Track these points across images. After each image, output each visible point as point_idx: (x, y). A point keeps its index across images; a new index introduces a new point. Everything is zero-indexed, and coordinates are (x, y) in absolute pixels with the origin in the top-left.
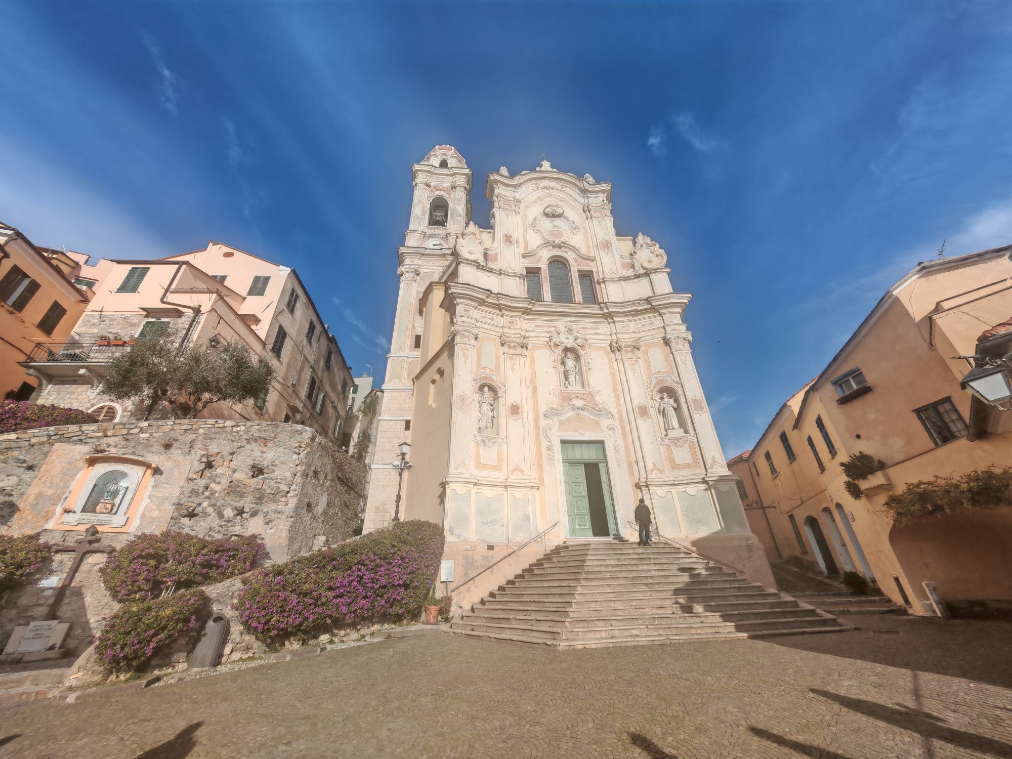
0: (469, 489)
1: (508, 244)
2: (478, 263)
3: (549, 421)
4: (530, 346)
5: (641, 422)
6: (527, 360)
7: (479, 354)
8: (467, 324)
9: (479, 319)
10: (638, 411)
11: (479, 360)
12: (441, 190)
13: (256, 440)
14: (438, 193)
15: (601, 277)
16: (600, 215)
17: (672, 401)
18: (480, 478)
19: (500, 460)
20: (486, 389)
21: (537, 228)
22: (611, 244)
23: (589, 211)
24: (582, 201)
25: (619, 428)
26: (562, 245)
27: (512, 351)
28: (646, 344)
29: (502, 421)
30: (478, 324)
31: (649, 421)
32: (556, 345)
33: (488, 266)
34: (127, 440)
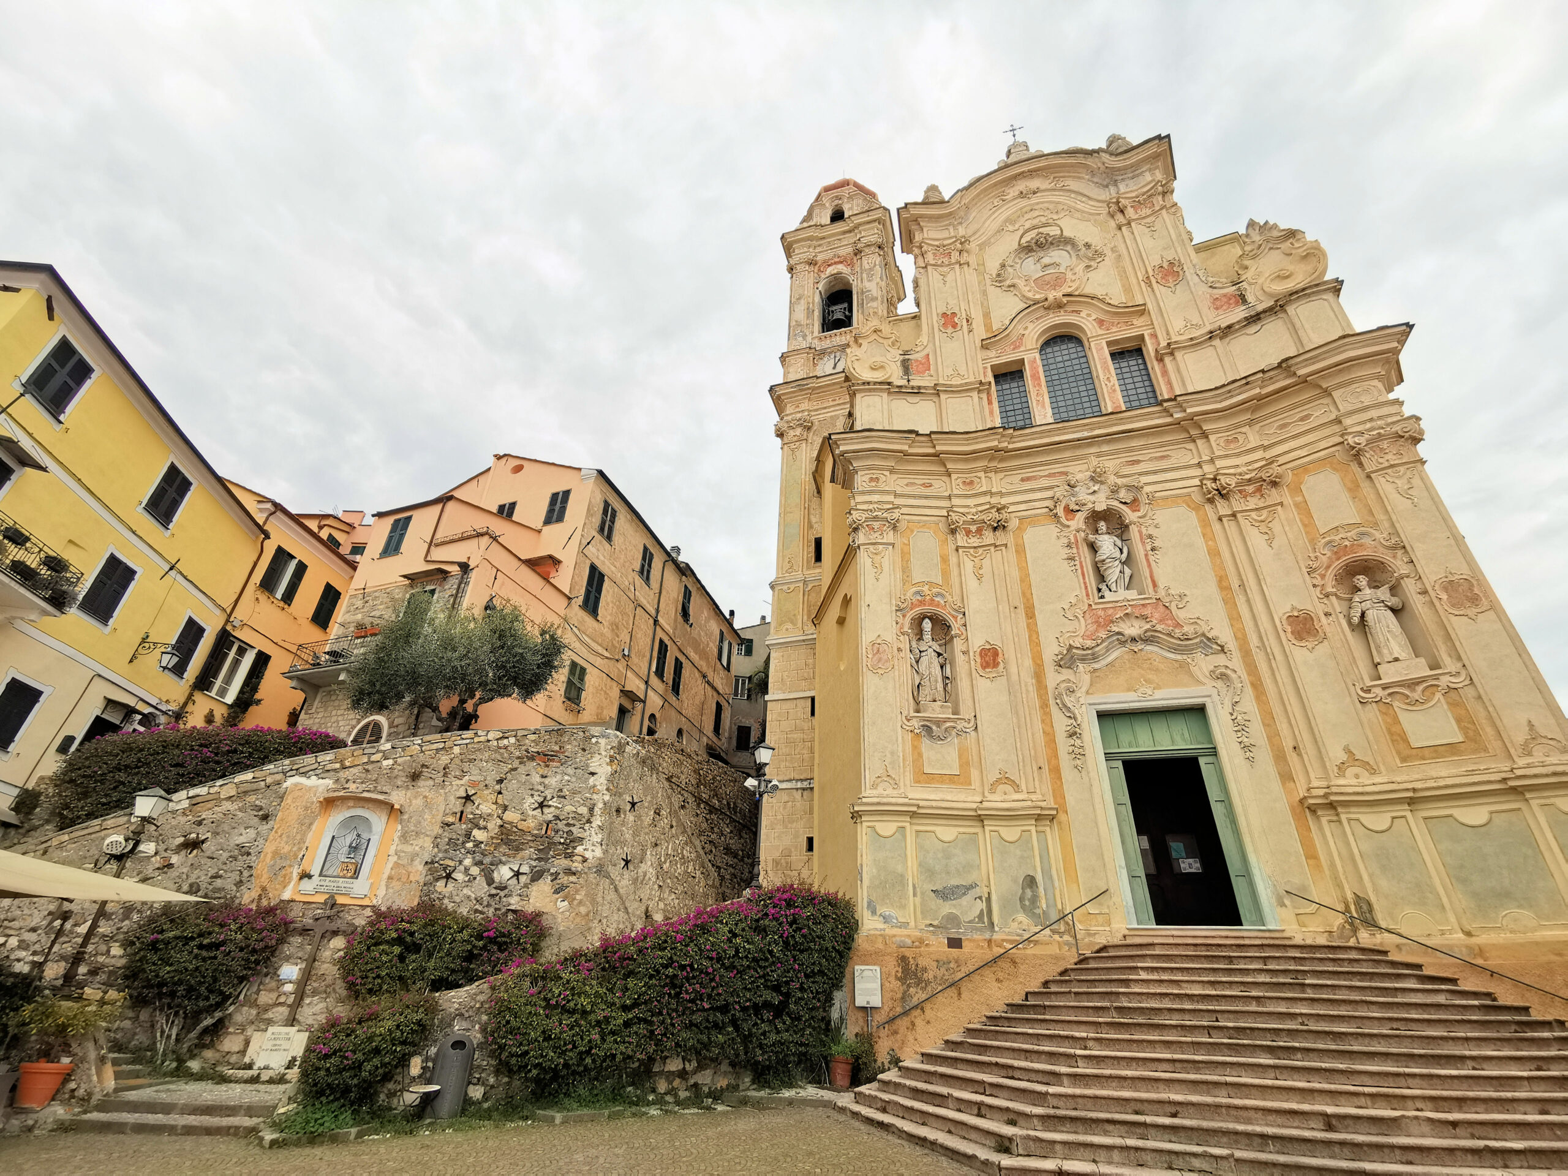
0: (900, 824)
1: (950, 330)
2: (889, 384)
3: (1066, 674)
4: (1014, 524)
5: (1301, 654)
6: (1011, 555)
7: (905, 557)
8: (876, 506)
9: (899, 490)
10: (1289, 629)
11: (906, 570)
12: (835, 263)
13: (532, 759)
14: (831, 270)
15: (1163, 344)
16: (1149, 212)
17: (1383, 593)
18: (922, 803)
19: (965, 764)
20: (927, 625)
21: (1008, 283)
22: (1180, 265)
23: (1122, 211)
24: (1104, 195)
25: (1242, 672)
26: (1065, 300)
27: (974, 541)
28: (1292, 470)
29: (963, 685)
30: (899, 501)
31: (1323, 649)
32: (1070, 512)
33: (912, 383)
34: (367, 771)
